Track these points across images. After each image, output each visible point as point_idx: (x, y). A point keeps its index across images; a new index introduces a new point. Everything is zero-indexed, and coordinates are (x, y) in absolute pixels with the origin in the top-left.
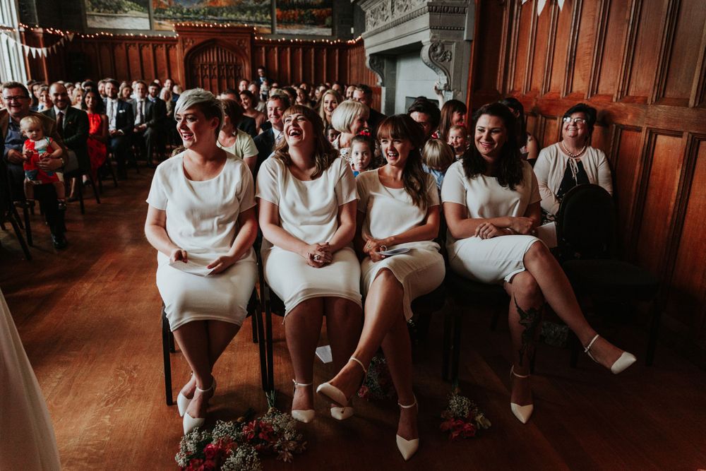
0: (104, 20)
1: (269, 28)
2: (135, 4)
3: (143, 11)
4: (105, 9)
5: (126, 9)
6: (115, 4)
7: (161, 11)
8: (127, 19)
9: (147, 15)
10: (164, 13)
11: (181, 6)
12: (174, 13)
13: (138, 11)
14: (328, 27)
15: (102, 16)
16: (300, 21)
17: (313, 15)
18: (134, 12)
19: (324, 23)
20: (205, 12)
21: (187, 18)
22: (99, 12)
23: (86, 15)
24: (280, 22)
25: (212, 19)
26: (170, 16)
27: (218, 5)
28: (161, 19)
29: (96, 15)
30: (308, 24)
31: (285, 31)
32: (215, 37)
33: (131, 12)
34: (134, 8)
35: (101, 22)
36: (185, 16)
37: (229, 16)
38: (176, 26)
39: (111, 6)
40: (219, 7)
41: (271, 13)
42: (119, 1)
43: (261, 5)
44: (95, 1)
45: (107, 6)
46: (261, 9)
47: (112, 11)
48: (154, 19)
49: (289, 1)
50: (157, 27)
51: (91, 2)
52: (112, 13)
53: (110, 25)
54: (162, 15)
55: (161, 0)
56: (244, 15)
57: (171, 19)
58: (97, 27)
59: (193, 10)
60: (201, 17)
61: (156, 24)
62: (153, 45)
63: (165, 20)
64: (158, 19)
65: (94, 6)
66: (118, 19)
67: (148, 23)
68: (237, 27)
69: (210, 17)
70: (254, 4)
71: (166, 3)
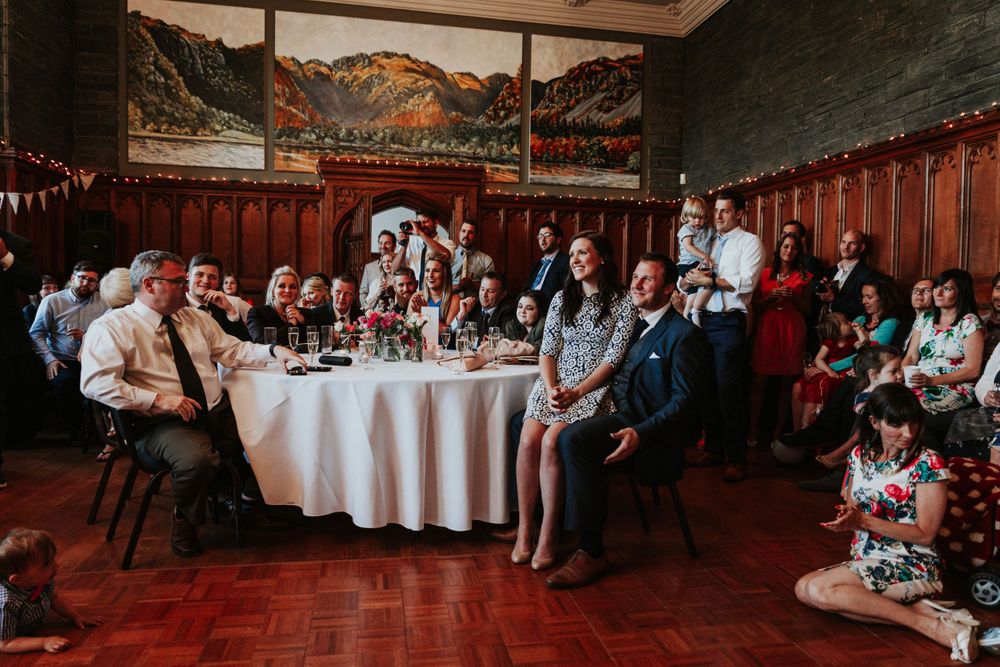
0: (166, 147)
1: (514, 172)
2: (238, 117)
3: (252, 132)
4: (171, 124)
5: (218, 127)
6: (195, 116)
7: (294, 132)
8: (217, 148)
9: (261, 140)
10: (297, 139)
11: (335, 124)
12: (319, 138)
13: (243, 131)
14: (633, 172)
15: (163, 139)
16: (578, 160)
17: (605, 148)
18: (234, 133)
19: (626, 166)
20: (383, 139)
21: (345, 148)
22: (158, 131)
23: (128, 135)
24: (536, 160)
25: (398, 152)
26: (311, 143)
27: (414, 125)
28: (290, 148)
29: (149, 138)
30: (591, 166)
31: (547, 178)
32: (404, 186)
33: (227, 133)
34: (235, 125)
35: (159, 151)
36: (342, 144)
37: (434, 146)
38: (322, 162)
39: (185, 120)
40: (414, 129)
41: (519, 142)
42: (203, 109)
43: (501, 127)
44: (151, 109)
45: (176, 119)
46: (501, 134)
47: (187, 129)
48: (276, 149)
49: (558, 119)
50: (280, 164)
51: (143, 110)
52: (186, 134)
53: (178, 159)
54: (293, 140)
55: (294, 110)
56: (464, 145)
57: (313, 148)
58: (151, 162)
59: (360, 132)
60: (377, 147)
61: (279, 159)
62: (269, 200)
63: (298, 152)
64: (284, 148)
65: (147, 119)
66: (196, 147)
67: (263, 156)
68: (452, 168)
69: (396, 146)
70: (486, 124)
71: (305, 117)
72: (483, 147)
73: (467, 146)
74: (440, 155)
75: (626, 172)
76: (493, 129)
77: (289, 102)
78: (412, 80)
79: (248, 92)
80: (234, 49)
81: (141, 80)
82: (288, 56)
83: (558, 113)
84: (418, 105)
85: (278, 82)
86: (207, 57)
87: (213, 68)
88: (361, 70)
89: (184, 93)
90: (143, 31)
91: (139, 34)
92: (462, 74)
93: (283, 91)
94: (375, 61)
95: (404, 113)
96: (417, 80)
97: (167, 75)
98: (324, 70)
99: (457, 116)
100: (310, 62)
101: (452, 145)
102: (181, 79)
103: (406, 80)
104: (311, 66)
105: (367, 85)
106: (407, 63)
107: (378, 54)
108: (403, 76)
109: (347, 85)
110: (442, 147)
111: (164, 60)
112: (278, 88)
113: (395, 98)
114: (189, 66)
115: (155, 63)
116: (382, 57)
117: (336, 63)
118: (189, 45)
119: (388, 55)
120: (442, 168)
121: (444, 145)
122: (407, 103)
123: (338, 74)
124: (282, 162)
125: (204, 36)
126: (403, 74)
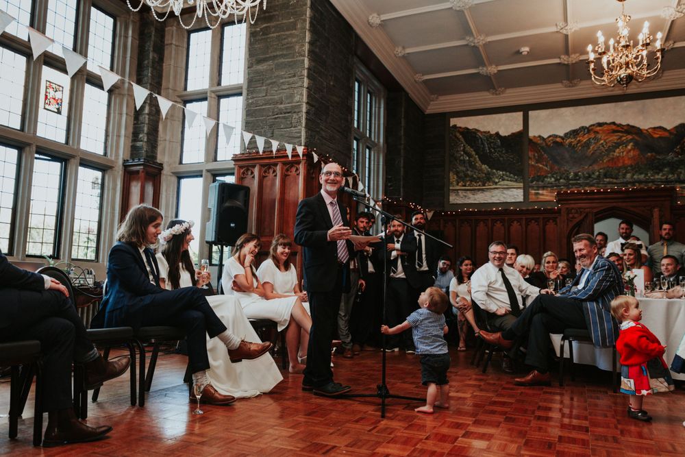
0: (469, 194)
2: (508, 173)
3: (516, 181)
4: (471, 181)
5: (497, 180)
6: (484, 175)
7: (540, 178)
8: (496, 191)
9: (521, 185)
10: (542, 182)
11: (566, 171)
12: (556, 180)
13: (511, 181)
15: (468, 190)
18: (506, 182)
20: (599, 176)
21: (573, 184)
22: (465, 186)
23: (450, 190)
25: (609, 183)
26: (551, 183)
27: (620, 165)
28: (538, 188)
29: (460, 190)
32: (614, 204)
33: (502, 183)
34: (506, 178)
35: (465, 196)
36: (571, 182)
37: (635, 177)
38: (559, 194)
39: (479, 178)
40: (620, 167)
42: (488, 171)
44: (462, 174)
45: (474, 178)
47: (480, 183)
48: (530, 189)
50: (532, 198)
51: (457, 175)
52: (480, 186)
53: (475, 200)
54: (540, 183)
55: (541, 166)
56: (658, 174)
57: (553, 187)
58: (460, 202)
59: (583, 174)
60: (595, 181)
61: (532, 195)
62: (526, 219)
63: (543, 189)
64: (535, 188)
65: (459, 180)
66: (485, 193)
67: (522, 194)
68: (650, 190)
69: (608, 180)
70: (675, 159)
71: (547, 169)
72: (673, 174)
73: (661, 174)
74: (640, 182)
76: (681, 161)
77: (537, 162)
78: (617, 137)
79: (513, 158)
80: (505, 136)
81: (456, 160)
82: (537, 135)
84: (623, 152)
85: (531, 151)
86: (491, 143)
87: (494, 148)
88: (583, 137)
89: (479, 164)
90: (458, 134)
91: (456, 136)
92: (654, 128)
93: (534, 155)
94: (592, 129)
95: (613, 159)
96: (621, 137)
97: (469, 155)
98: (558, 139)
99: (652, 156)
100: (550, 136)
101: (649, 175)
102: (477, 156)
103: (614, 138)
104: (550, 139)
105: (587, 144)
106: (614, 127)
107: (593, 125)
108: (612, 136)
109: (573, 146)
110: (642, 177)
111: (468, 148)
112: (531, 154)
113: (606, 150)
114: (481, 149)
115: (464, 150)
116: (597, 127)
117: (566, 135)
118: (481, 138)
119: (600, 125)
120: (641, 190)
121: (643, 176)
122: (614, 152)
123: (568, 141)
124: (534, 196)
125: (489, 132)
126: (612, 134)
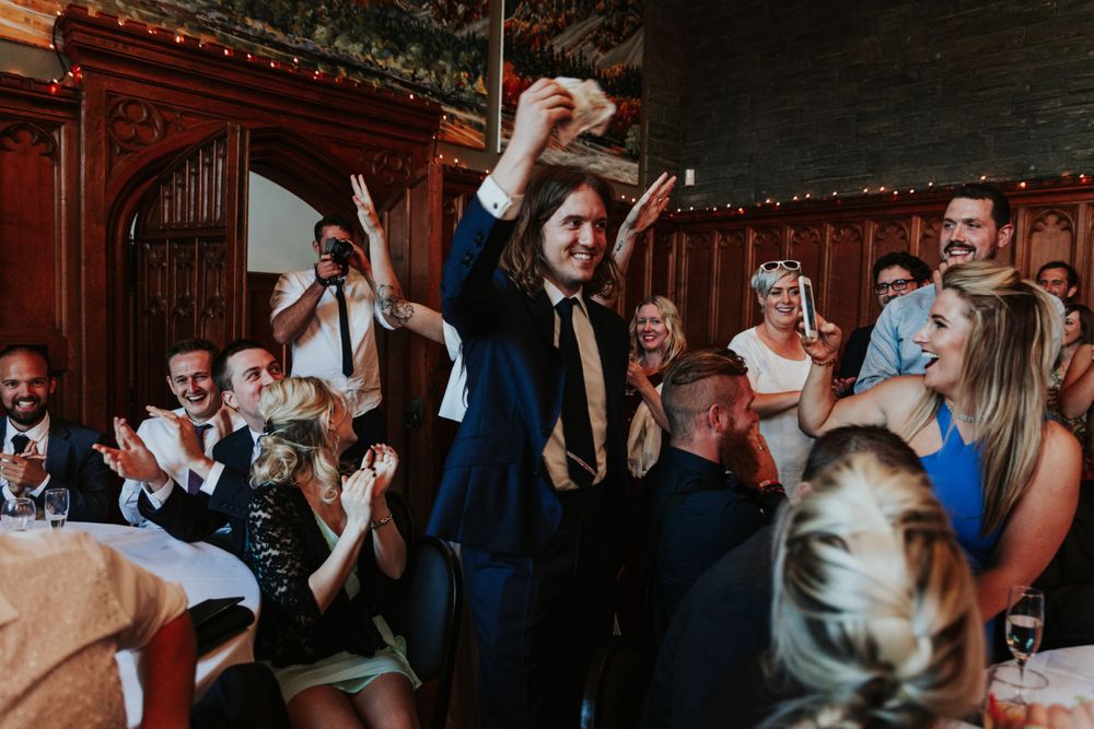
19: (624, 146)
24: (510, 112)
41: (485, 70)
43: (458, 34)
46: (459, 50)
49: (542, 44)
70: (435, 24)
72: (428, 68)
73: (401, 59)
75: (624, 156)
76: (446, 36)
83: (542, 33)
101: (374, 50)
121: (358, 48)
